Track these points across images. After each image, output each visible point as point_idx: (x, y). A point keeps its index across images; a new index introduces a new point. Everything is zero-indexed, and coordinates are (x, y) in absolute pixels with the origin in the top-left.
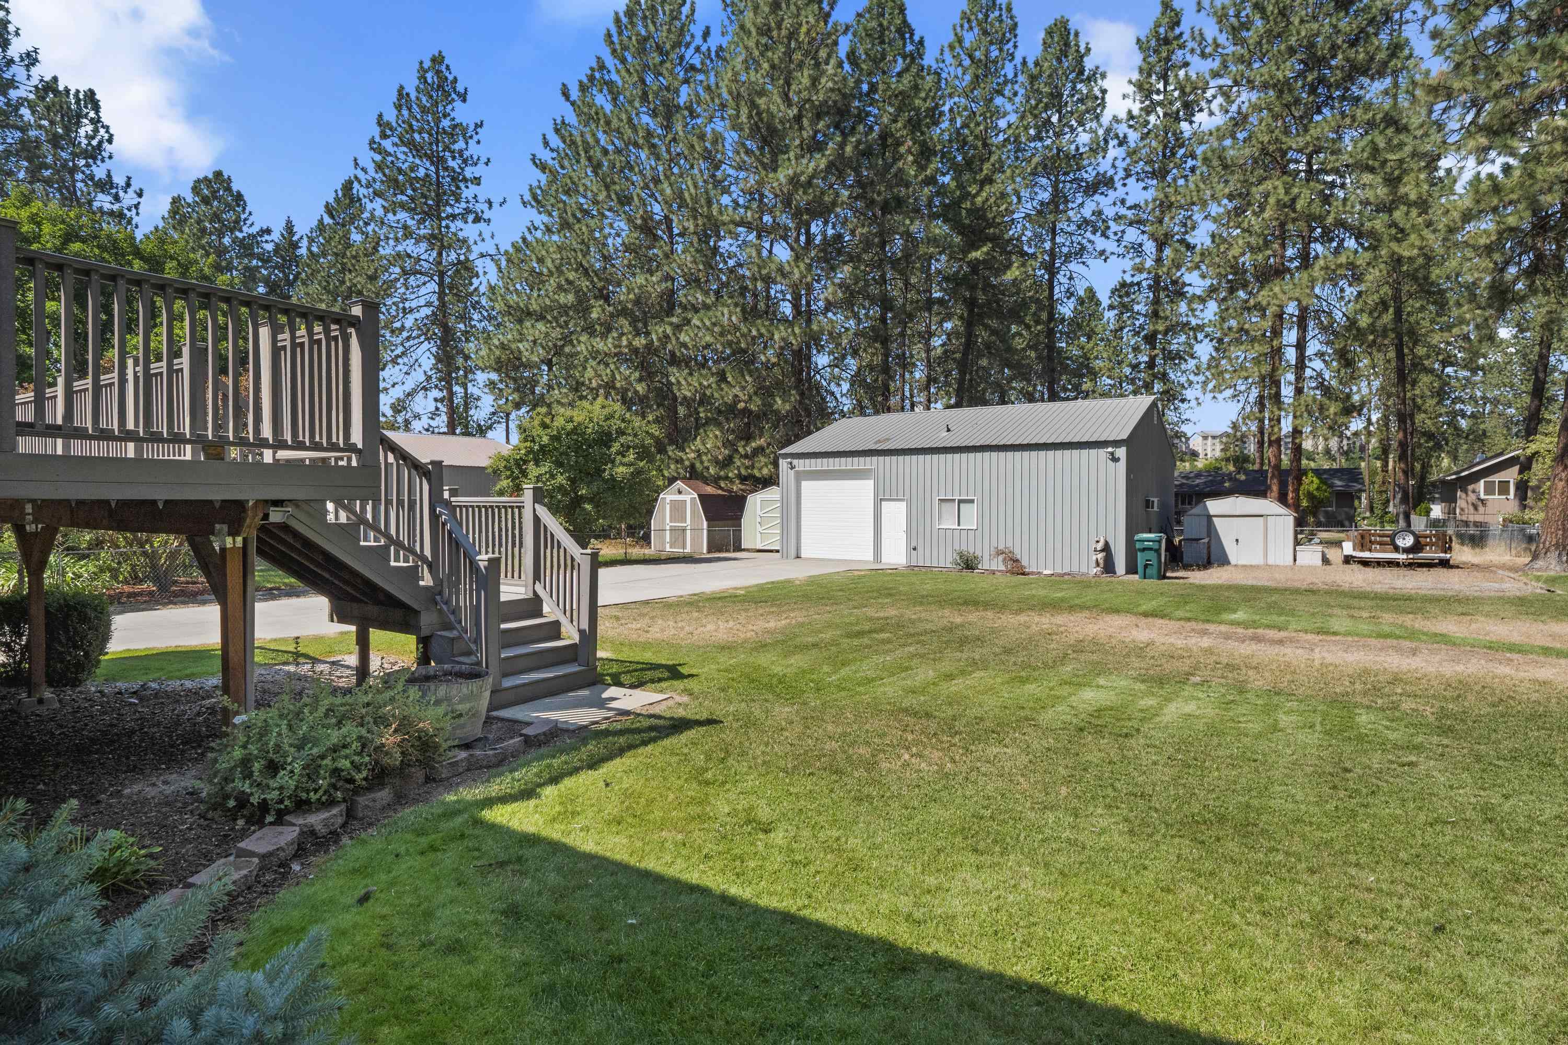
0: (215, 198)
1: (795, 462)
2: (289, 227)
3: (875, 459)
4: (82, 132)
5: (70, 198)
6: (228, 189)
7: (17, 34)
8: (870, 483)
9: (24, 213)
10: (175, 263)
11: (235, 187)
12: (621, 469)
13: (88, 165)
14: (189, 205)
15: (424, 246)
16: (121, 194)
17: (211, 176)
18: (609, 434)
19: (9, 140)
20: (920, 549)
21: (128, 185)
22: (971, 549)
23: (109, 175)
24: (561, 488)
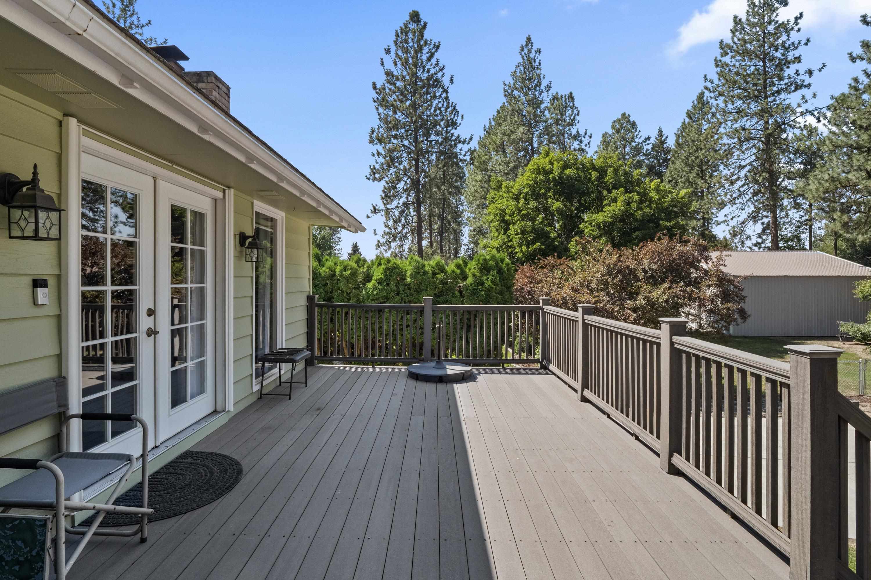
0: (622, 128)
2: (660, 134)
4: (567, 114)
5: (563, 148)
6: (629, 121)
7: (544, 78)
9: (547, 160)
10: (612, 169)
11: (631, 120)
13: (570, 129)
14: (610, 136)
15: (755, 120)
16: (583, 139)
17: (620, 117)
19: (541, 128)
21: (586, 134)
23: (578, 132)
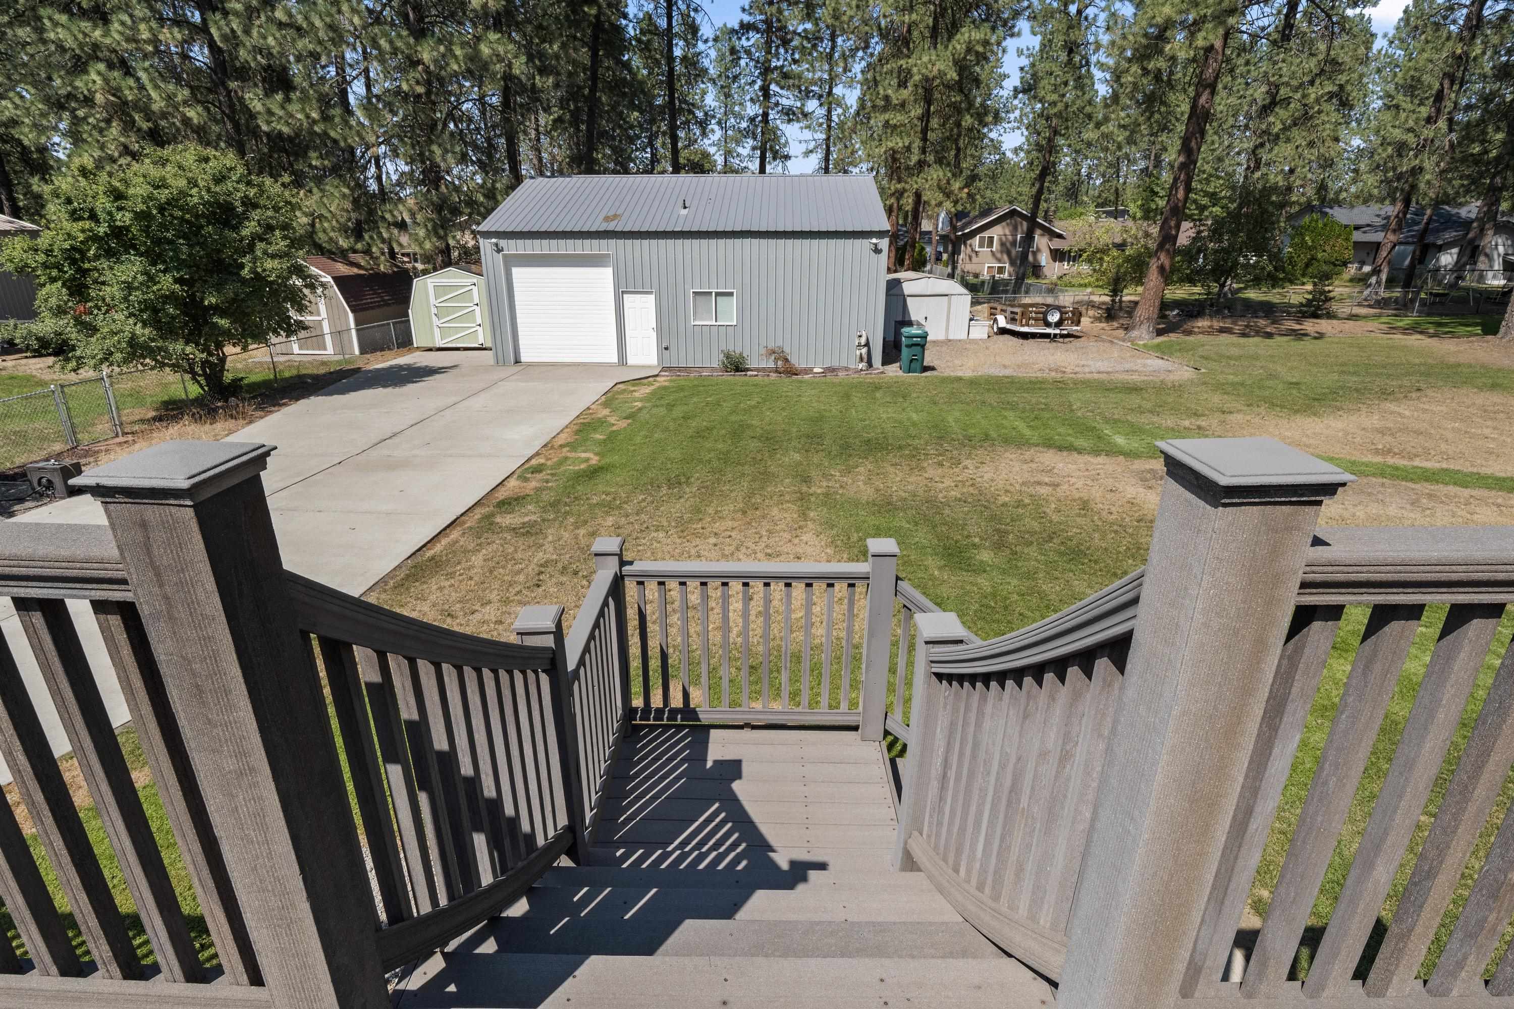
1: (503, 243)
3: (612, 242)
8: (607, 273)
12: (270, 264)
18: (228, 208)
20: (673, 348)
22: (736, 348)
24: (171, 298)
